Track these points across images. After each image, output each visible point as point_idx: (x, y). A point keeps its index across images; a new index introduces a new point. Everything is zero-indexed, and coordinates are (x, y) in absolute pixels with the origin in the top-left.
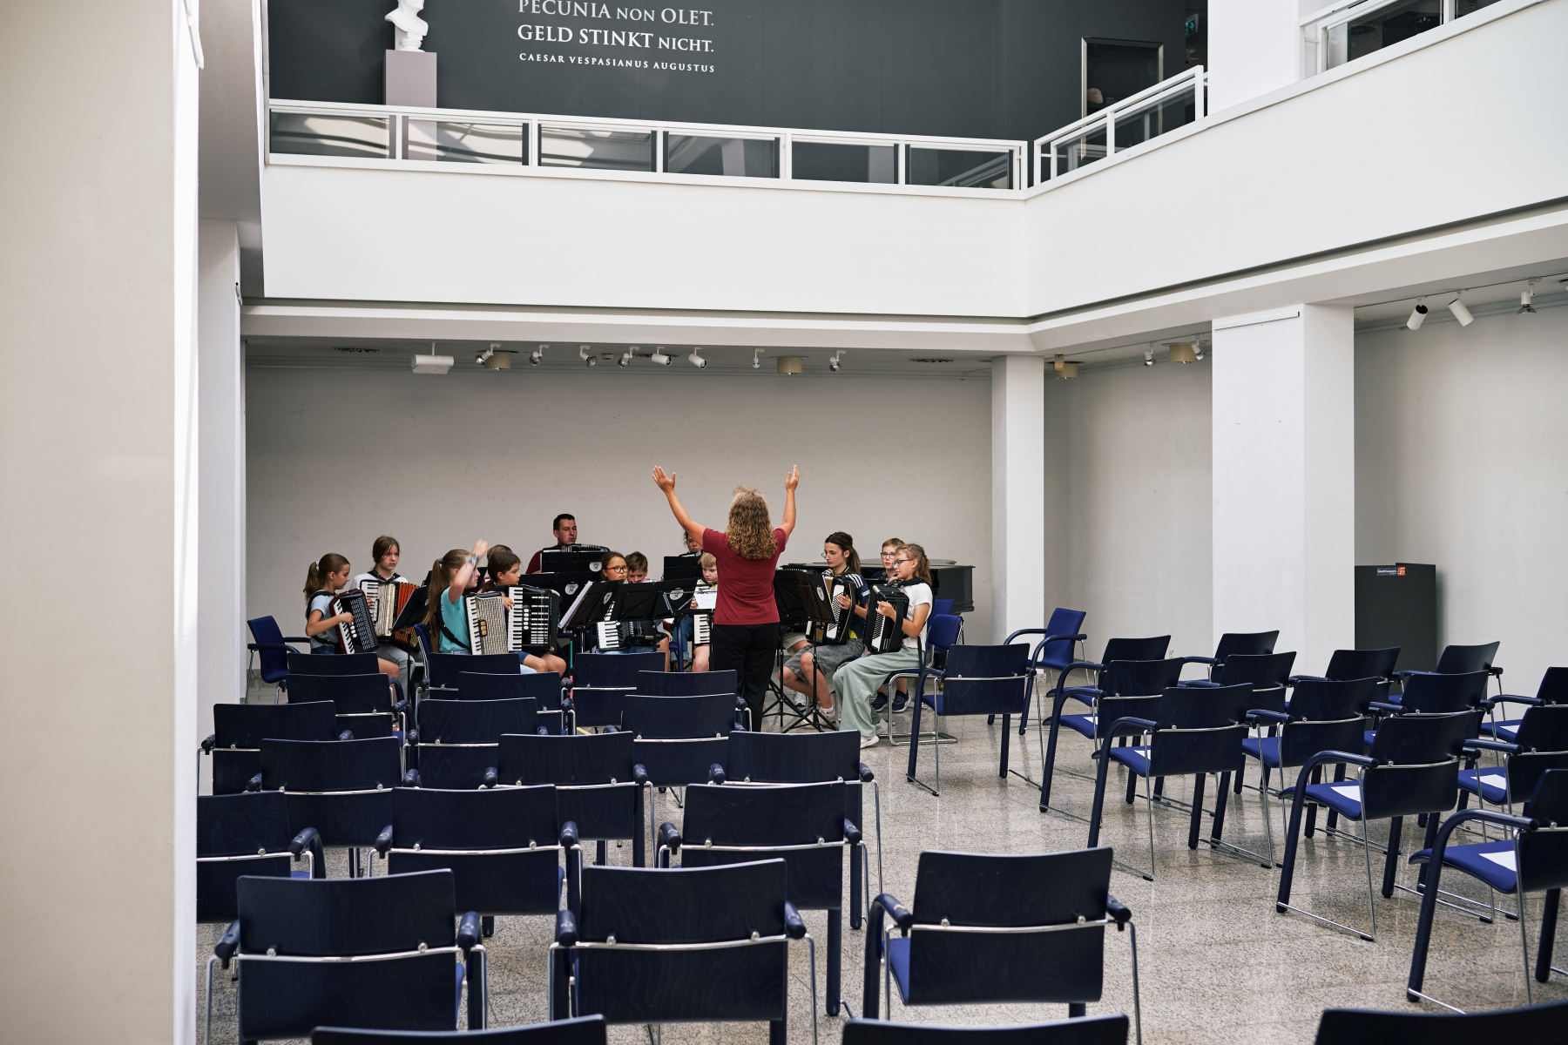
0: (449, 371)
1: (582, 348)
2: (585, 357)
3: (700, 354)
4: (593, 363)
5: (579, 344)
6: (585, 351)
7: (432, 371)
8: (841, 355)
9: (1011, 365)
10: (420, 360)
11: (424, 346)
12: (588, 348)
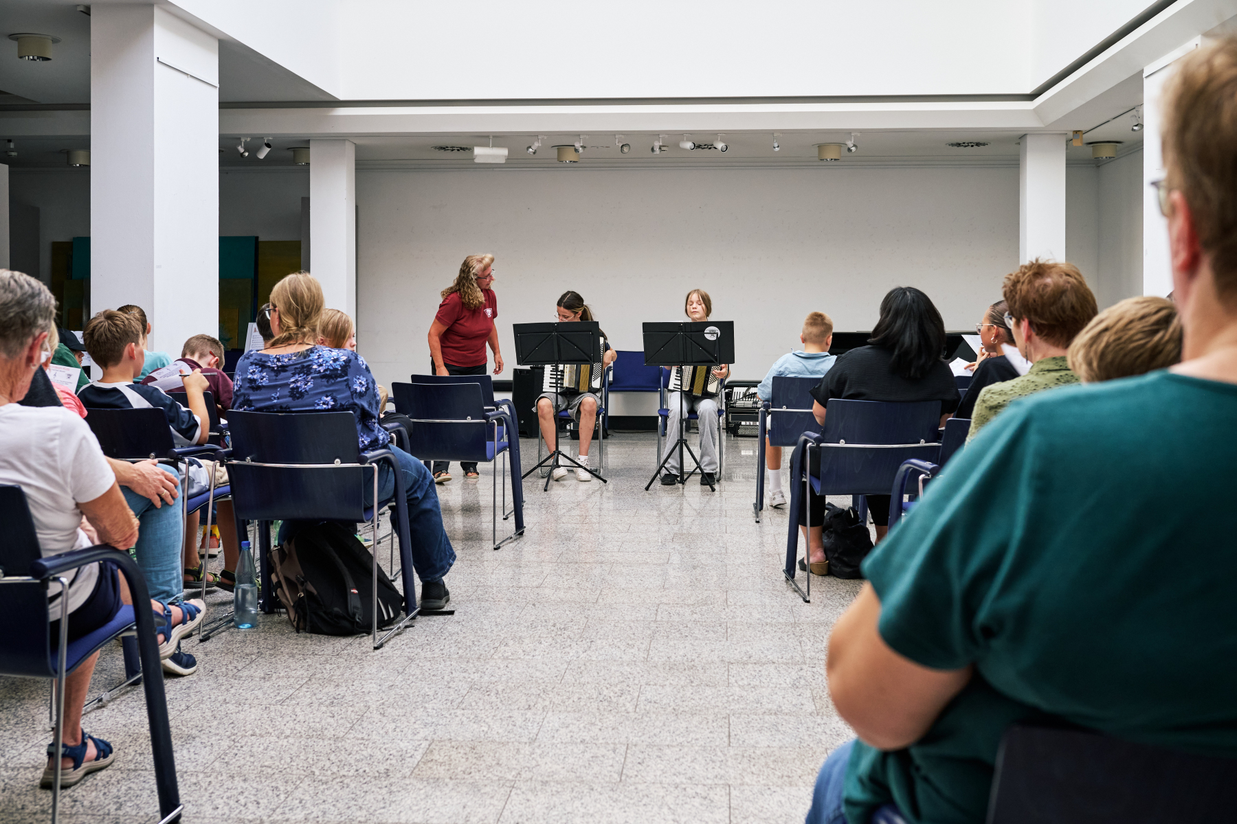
0: (504, 160)
1: (618, 136)
2: (620, 144)
3: (722, 141)
5: (613, 134)
6: (620, 140)
7: (490, 161)
8: (855, 137)
9: (1030, 144)
10: (478, 151)
11: (481, 139)
12: (622, 136)
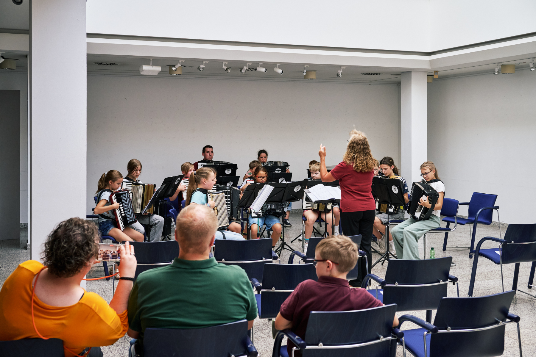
0: (158, 74)
1: (224, 63)
2: (225, 68)
3: (280, 67)
4: (229, 71)
5: (221, 61)
6: (225, 65)
7: (150, 74)
8: (344, 69)
9: (413, 75)
10: (145, 67)
11: (147, 60)
12: (227, 63)
